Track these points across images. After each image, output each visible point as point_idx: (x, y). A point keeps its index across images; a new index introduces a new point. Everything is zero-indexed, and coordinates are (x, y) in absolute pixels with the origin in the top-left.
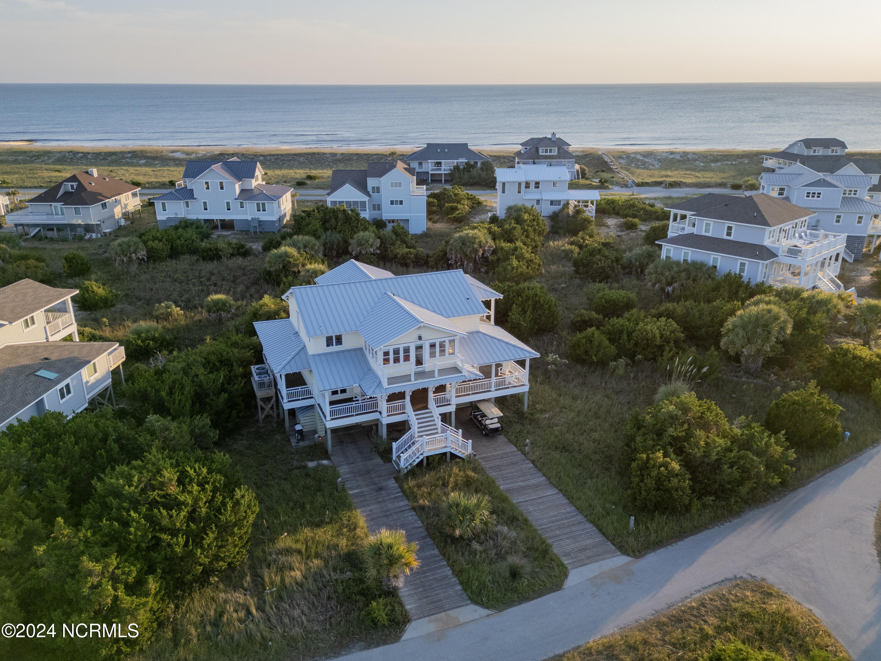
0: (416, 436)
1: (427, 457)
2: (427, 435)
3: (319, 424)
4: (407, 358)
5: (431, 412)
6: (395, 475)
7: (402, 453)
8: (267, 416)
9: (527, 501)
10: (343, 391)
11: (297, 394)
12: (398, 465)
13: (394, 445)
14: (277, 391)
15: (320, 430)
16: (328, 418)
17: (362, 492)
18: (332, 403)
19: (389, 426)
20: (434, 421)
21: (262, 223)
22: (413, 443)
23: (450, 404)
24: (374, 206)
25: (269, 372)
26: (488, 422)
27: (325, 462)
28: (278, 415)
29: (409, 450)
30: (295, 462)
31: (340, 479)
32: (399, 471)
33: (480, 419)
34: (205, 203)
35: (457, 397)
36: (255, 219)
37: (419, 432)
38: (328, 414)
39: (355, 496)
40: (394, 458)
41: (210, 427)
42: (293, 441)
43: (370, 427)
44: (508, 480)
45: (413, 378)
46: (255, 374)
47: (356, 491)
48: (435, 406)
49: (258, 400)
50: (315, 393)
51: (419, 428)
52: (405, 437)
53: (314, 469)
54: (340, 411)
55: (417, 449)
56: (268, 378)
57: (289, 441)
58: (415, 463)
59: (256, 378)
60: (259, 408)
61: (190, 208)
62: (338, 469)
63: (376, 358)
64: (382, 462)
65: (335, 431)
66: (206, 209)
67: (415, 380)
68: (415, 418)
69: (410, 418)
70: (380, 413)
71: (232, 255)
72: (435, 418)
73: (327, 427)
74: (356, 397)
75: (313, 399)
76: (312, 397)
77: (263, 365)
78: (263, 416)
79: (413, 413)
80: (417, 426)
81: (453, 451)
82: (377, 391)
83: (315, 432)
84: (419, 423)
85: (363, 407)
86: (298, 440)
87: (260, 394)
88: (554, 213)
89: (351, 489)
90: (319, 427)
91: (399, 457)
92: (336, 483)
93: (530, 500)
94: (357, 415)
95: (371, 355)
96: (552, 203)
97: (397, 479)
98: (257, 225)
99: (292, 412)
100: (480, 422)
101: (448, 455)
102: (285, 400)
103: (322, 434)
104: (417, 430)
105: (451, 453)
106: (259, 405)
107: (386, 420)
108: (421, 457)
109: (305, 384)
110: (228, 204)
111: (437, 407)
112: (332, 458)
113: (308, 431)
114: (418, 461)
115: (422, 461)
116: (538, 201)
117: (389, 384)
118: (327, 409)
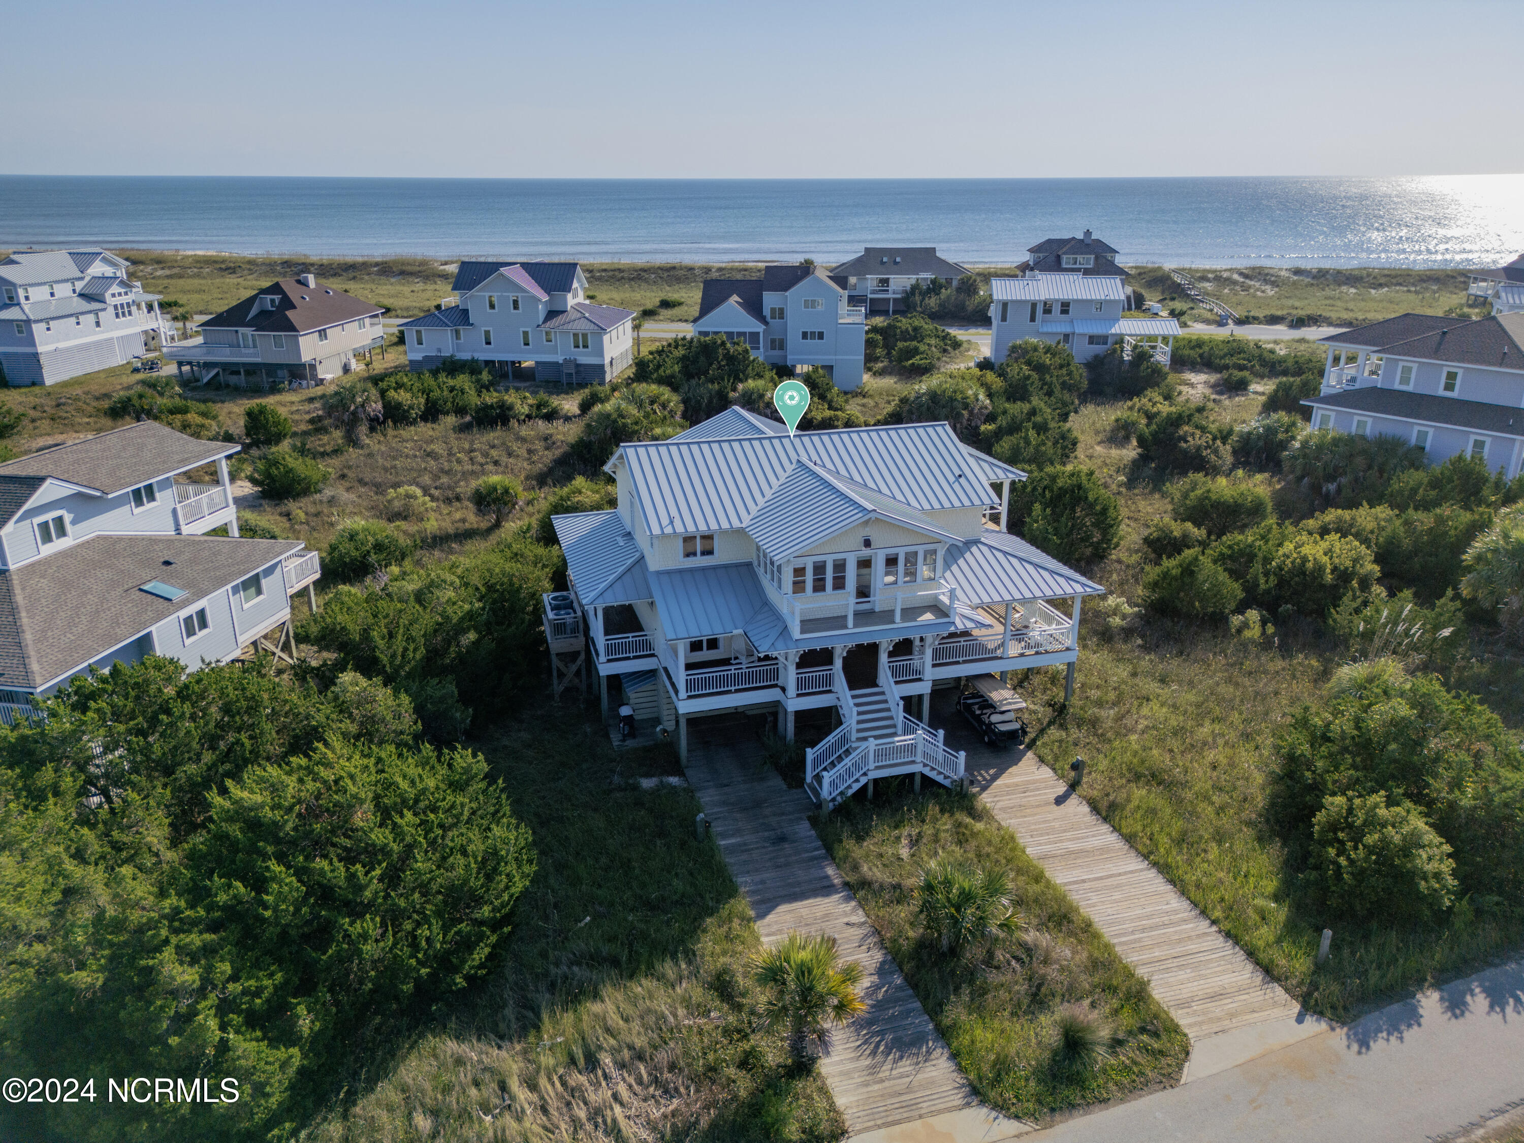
0: (853, 739)
1: (876, 781)
2: (876, 737)
3: (665, 707)
4: (839, 584)
5: (883, 693)
6: (810, 814)
7: (825, 769)
8: (567, 690)
9: (1084, 881)
10: (713, 644)
11: (625, 647)
12: (817, 794)
13: (810, 754)
14: (589, 641)
15: (665, 718)
16: (683, 694)
17: (745, 844)
18: (689, 667)
19: (798, 714)
20: (888, 710)
21: (582, 369)
22: (847, 752)
23: (920, 680)
24: (773, 341)
25: (575, 605)
26: (995, 718)
27: (674, 780)
28: (590, 686)
29: (839, 767)
30: (616, 779)
31: (702, 815)
32: (819, 805)
33: (978, 712)
34: (487, 333)
35: (934, 666)
36: (570, 361)
37: (859, 731)
38: (682, 687)
39: (731, 850)
40: (809, 778)
41: (458, 701)
42: (615, 739)
43: (763, 716)
44: (1042, 835)
45: (850, 622)
46: (548, 608)
47: (732, 841)
48: (892, 681)
49: (554, 659)
50: (660, 647)
51: (859, 722)
52: (831, 739)
53: (655, 792)
54: (706, 683)
55: (857, 766)
56: (573, 615)
57: (607, 736)
58: (850, 792)
59: (551, 615)
60: (555, 674)
61: (462, 341)
62: (698, 795)
63: (780, 580)
64: (785, 787)
65: (695, 722)
66: (488, 343)
67: (855, 626)
68: (851, 702)
69: (842, 703)
70: (783, 689)
71: (529, 417)
72: (891, 704)
73: (681, 711)
74: (736, 658)
75: (655, 659)
76: (653, 655)
77: (565, 593)
78: (561, 688)
79: (849, 694)
80: (856, 718)
81: (927, 771)
82: (780, 644)
83: (657, 721)
84: (859, 713)
85: (749, 677)
86: (624, 736)
87: (556, 645)
88: (1096, 357)
89: (724, 836)
90: (666, 713)
91: (818, 778)
92: (694, 822)
93: (1090, 880)
94: (737, 691)
95: (769, 576)
96: (1092, 339)
97: (814, 822)
98: (573, 371)
99: (615, 681)
100: (978, 718)
101: (918, 780)
102: (603, 658)
103: (670, 726)
104: (855, 726)
105: (923, 776)
106: (554, 667)
107: (794, 704)
108: (863, 780)
109: (641, 629)
110: (526, 334)
111: (897, 683)
112: (688, 772)
113: (642, 720)
114: (856, 787)
115: (865, 786)
116: (1066, 337)
117: (802, 632)
118: (681, 677)
